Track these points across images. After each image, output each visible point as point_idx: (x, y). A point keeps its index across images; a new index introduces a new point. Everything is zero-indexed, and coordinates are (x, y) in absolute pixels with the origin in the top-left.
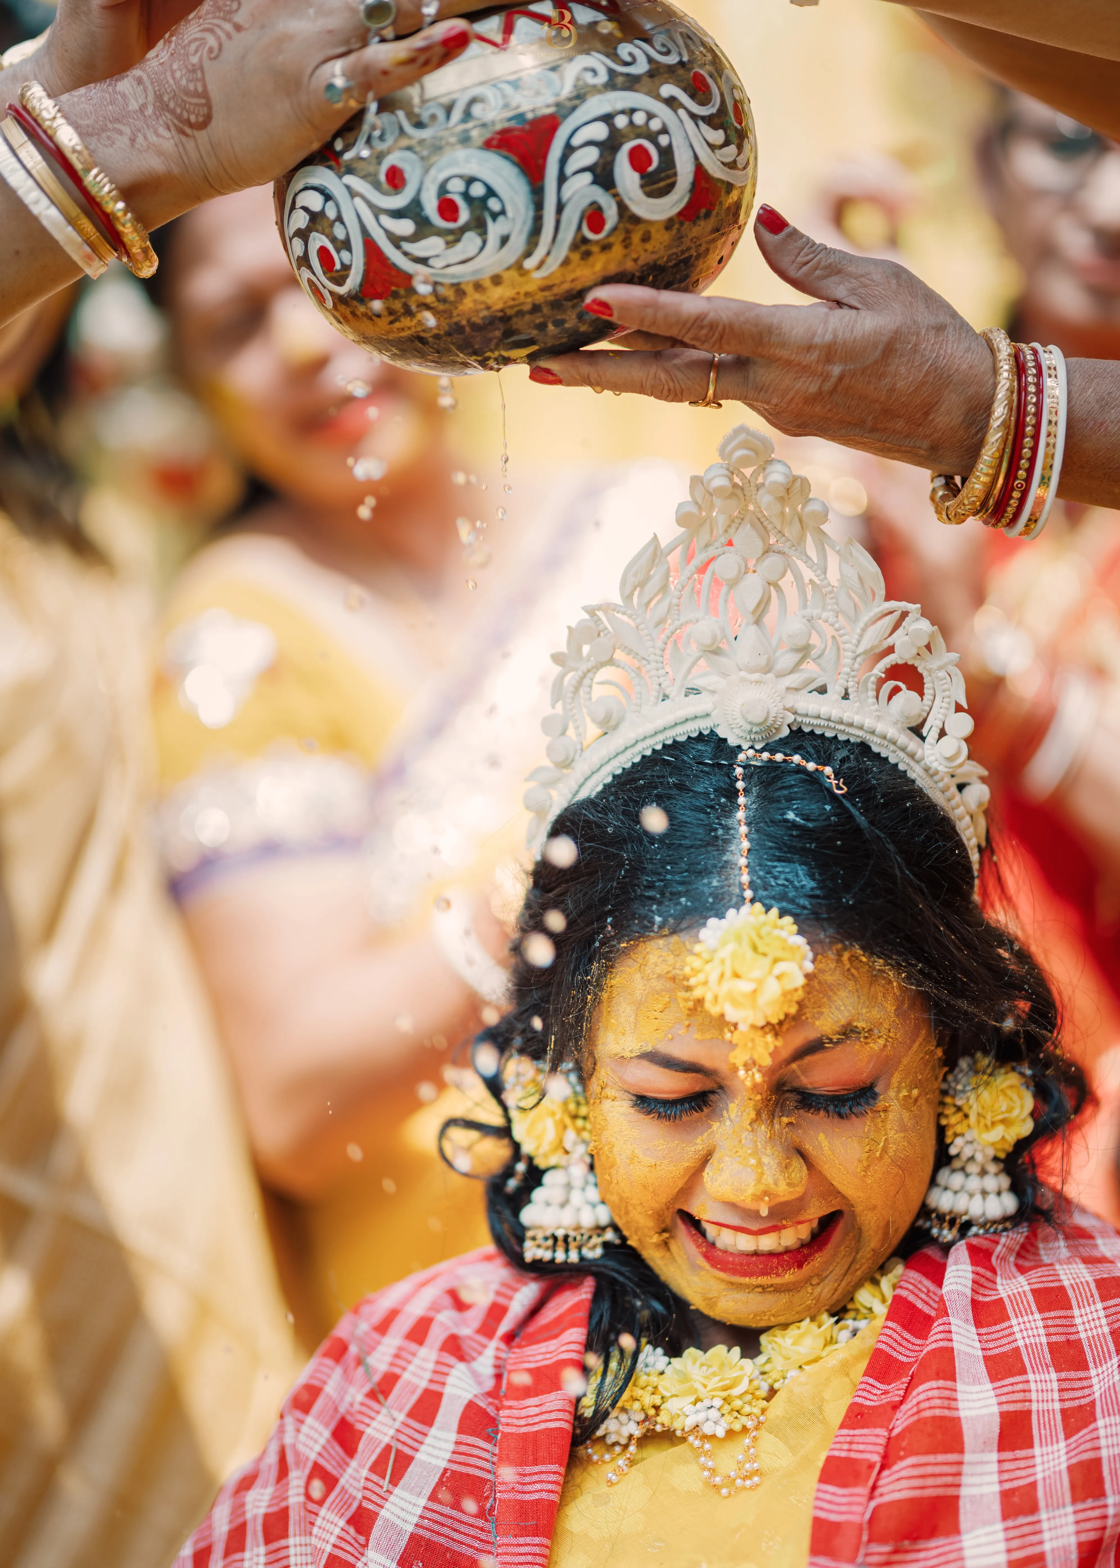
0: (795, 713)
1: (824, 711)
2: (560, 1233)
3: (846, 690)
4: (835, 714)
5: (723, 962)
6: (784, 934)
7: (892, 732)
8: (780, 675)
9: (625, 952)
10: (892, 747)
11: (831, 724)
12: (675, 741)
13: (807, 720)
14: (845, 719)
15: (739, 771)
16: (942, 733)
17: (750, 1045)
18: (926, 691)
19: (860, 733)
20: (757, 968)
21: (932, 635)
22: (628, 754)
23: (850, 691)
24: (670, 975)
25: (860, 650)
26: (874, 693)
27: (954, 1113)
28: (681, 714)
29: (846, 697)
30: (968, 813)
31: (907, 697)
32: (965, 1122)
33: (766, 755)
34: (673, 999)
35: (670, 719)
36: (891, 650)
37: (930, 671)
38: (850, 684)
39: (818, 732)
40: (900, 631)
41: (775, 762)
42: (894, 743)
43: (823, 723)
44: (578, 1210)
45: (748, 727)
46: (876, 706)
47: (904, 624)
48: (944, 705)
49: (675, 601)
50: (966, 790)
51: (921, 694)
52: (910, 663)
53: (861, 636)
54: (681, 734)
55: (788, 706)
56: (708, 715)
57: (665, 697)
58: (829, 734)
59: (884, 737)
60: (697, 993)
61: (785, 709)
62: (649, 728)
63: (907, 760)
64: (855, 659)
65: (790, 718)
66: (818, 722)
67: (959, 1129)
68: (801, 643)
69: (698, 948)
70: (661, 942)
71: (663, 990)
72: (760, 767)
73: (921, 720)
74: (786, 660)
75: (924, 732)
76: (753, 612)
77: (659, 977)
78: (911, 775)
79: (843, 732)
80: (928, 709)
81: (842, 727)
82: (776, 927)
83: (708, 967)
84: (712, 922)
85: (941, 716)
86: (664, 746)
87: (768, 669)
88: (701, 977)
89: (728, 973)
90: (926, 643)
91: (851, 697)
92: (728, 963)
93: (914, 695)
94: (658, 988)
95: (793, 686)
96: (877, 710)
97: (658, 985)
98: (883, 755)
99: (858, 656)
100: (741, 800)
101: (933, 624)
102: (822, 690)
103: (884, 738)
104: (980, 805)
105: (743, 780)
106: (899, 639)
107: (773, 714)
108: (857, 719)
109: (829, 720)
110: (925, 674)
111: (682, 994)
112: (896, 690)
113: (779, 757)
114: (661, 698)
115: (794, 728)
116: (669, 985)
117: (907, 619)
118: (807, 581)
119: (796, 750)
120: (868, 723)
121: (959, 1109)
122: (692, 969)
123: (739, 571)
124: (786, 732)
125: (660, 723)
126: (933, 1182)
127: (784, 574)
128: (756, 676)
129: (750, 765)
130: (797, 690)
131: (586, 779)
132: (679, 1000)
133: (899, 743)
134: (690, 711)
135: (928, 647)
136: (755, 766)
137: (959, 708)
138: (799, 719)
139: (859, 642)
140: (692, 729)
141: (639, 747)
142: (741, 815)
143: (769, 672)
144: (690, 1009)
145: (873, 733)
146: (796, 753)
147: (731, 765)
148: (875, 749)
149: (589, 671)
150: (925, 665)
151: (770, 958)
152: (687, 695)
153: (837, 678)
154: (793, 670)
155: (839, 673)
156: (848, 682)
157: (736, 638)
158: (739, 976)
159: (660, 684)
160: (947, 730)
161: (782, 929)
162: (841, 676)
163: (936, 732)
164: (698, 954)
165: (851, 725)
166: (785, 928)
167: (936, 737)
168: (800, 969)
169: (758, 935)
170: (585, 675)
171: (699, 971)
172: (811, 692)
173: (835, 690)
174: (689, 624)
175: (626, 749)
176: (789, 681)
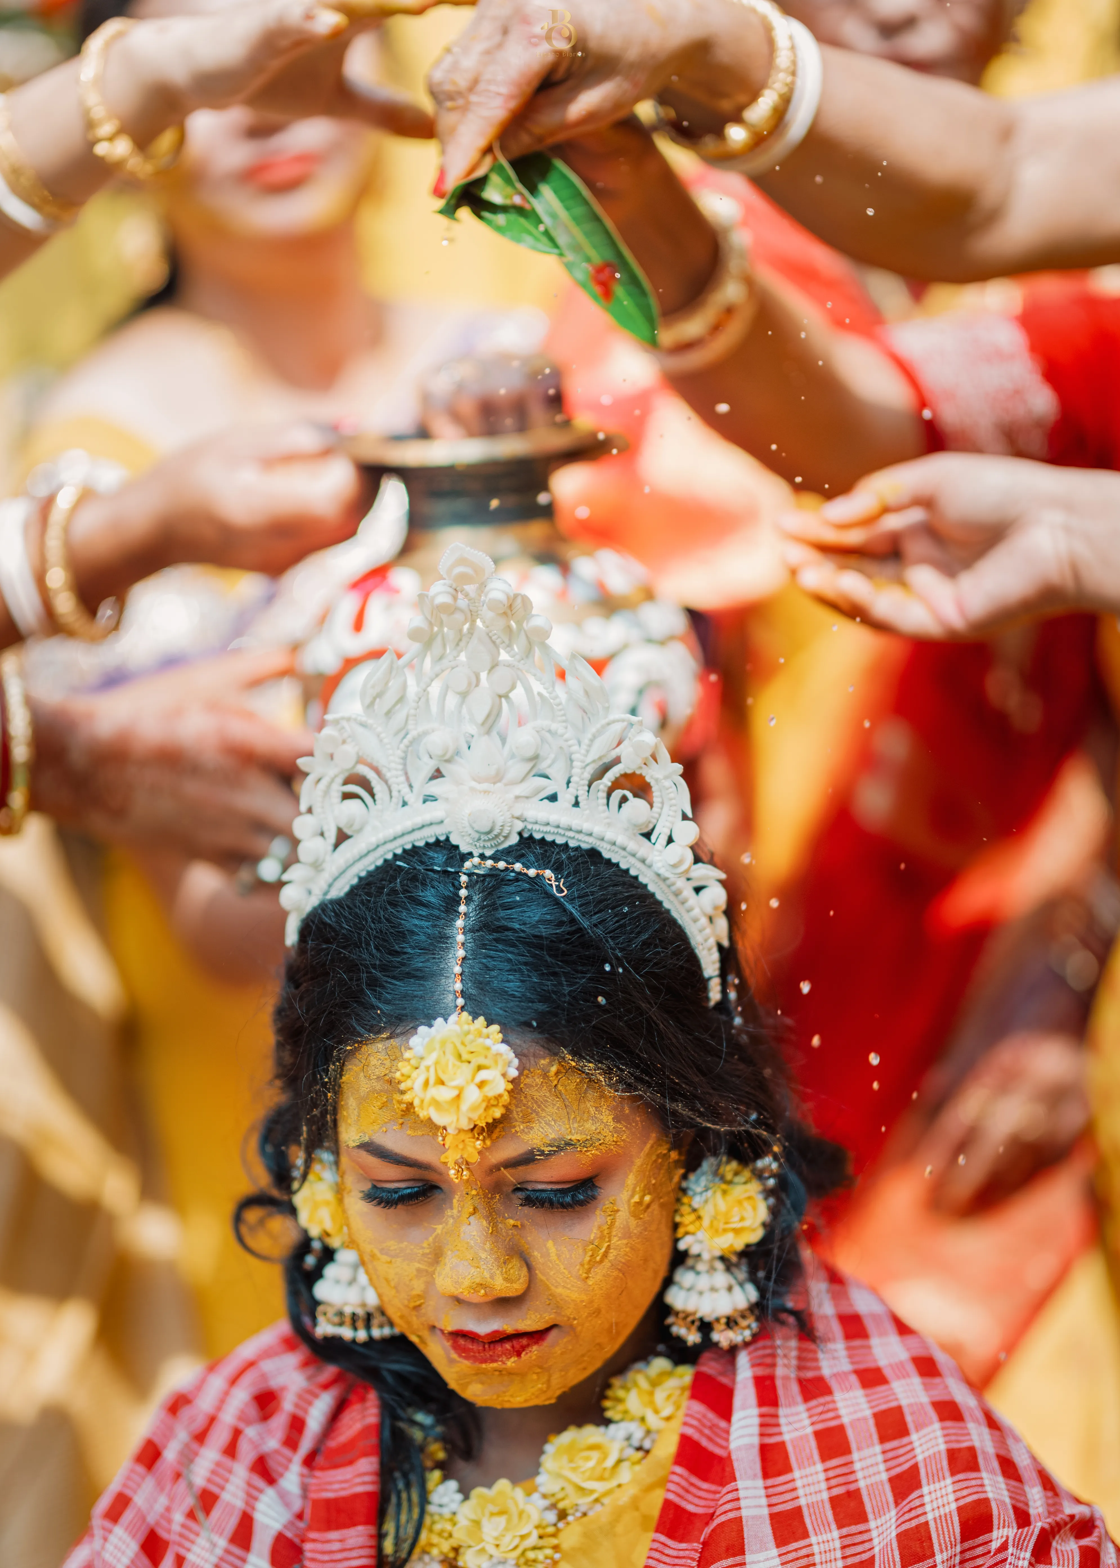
0: (525, 820)
1: (554, 818)
2: (348, 1310)
3: (577, 797)
4: (564, 821)
6: (488, 1042)
7: (621, 839)
8: (513, 783)
9: (352, 1053)
10: (623, 853)
11: (560, 831)
12: (414, 847)
13: (536, 827)
14: (574, 827)
15: (464, 878)
16: (670, 840)
17: (461, 1146)
18: (655, 799)
19: (590, 840)
20: (459, 1075)
21: (656, 746)
22: (370, 858)
23: (579, 799)
24: (387, 1078)
25: (589, 759)
26: (605, 801)
27: (689, 1214)
28: (419, 820)
29: (577, 804)
30: (705, 914)
31: (636, 805)
32: (697, 1223)
33: (489, 863)
34: (390, 1100)
35: (409, 824)
36: (617, 761)
37: (657, 780)
38: (580, 793)
39: (549, 838)
40: (626, 741)
41: (498, 869)
42: (624, 849)
43: (552, 830)
44: (363, 1289)
45: (477, 836)
46: (607, 814)
47: (629, 734)
48: (671, 813)
49: (412, 712)
50: (703, 893)
51: (650, 802)
52: (638, 772)
53: (590, 746)
54: (420, 839)
55: (517, 814)
56: (442, 822)
57: (405, 804)
58: (560, 841)
60: (407, 1097)
61: (513, 817)
62: (390, 832)
63: (639, 865)
64: (585, 768)
65: (519, 826)
66: (548, 829)
67: (691, 1228)
68: (530, 753)
69: (407, 1055)
70: (380, 1046)
71: (381, 1091)
72: (483, 876)
73: (651, 827)
74: (517, 769)
75: (654, 837)
76: (483, 724)
77: (378, 1078)
78: (642, 879)
79: (573, 838)
80: (656, 816)
81: (571, 834)
82: (480, 1035)
83: (415, 1074)
84: (422, 1029)
85: (668, 824)
86: (405, 851)
87: (497, 778)
89: (432, 1080)
91: (581, 805)
92: (432, 1070)
93: (643, 803)
94: (377, 1088)
95: (523, 794)
96: (607, 818)
97: (378, 1086)
98: (614, 861)
99: (588, 765)
100: (462, 908)
102: (553, 798)
103: (614, 844)
104: (716, 908)
105: (466, 888)
106: (625, 750)
107: (499, 824)
108: (586, 826)
109: (558, 827)
110: (652, 783)
111: (397, 1097)
112: (624, 799)
113: (502, 865)
114: (401, 803)
115: (526, 835)
116: (387, 1086)
117: (632, 730)
118: (536, 693)
119: (518, 859)
120: (597, 830)
121: (694, 1210)
122: (403, 1075)
123: (470, 684)
124: (514, 840)
125: (399, 829)
126: (668, 1282)
127: (513, 687)
128: (485, 786)
129: (474, 874)
130: (527, 798)
131: (335, 879)
132: (394, 1102)
133: (628, 849)
134: (427, 817)
135: (654, 757)
136: (477, 875)
138: (530, 827)
139: (588, 751)
140: (429, 835)
141: (382, 851)
142: (460, 923)
143: (500, 781)
144: (402, 1111)
145: (602, 840)
146: (518, 861)
147: (457, 873)
148: (606, 855)
149: (336, 776)
150: (652, 774)
151: (473, 1065)
152: (424, 802)
153: (568, 787)
154: (523, 779)
155: (569, 782)
156: (577, 790)
157: (469, 748)
158: (442, 1083)
159: (399, 791)
160: (674, 837)
161: (488, 1038)
162: (570, 785)
163: (663, 840)
164: (408, 1060)
165: (580, 832)
166: (491, 1037)
167: (665, 843)
168: (504, 1075)
169: (463, 1044)
170: (332, 780)
171: (409, 1077)
172: (542, 800)
173: (566, 798)
174: (425, 733)
175: (369, 852)
176: (519, 790)
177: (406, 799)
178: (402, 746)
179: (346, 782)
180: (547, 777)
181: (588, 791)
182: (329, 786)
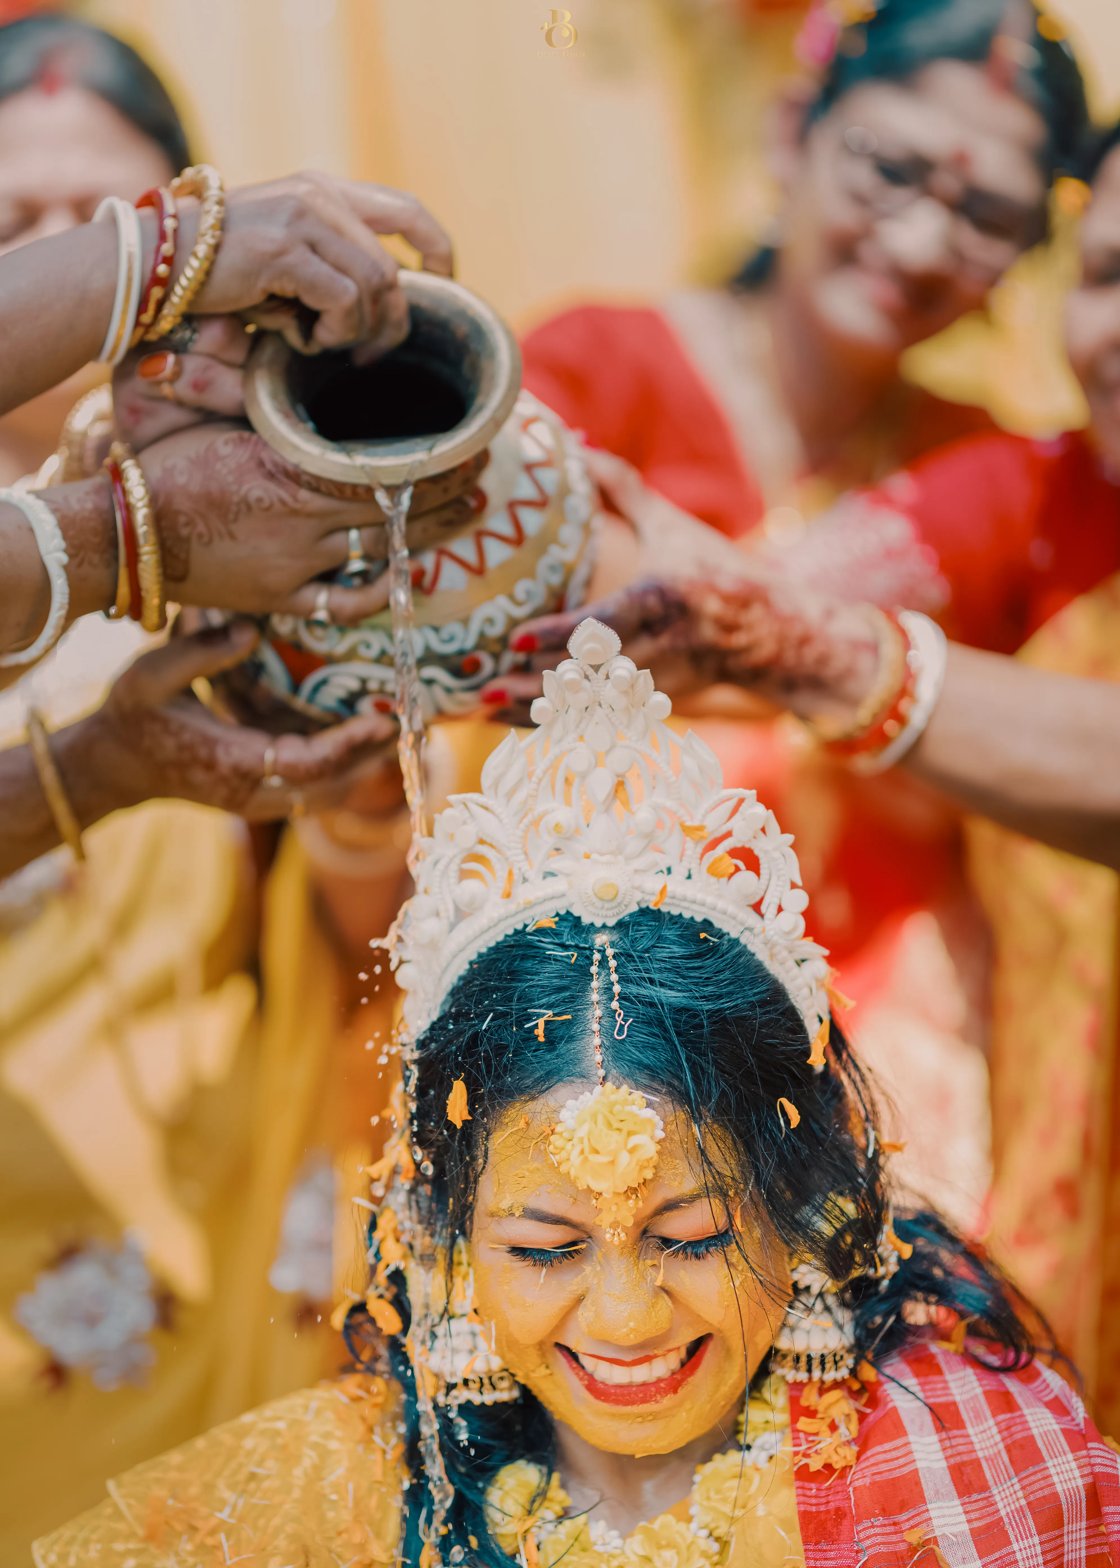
0: (643, 892)
1: (669, 889)
3: (689, 871)
4: (680, 892)
5: (581, 1140)
6: (635, 1109)
7: (731, 909)
8: (631, 857)
10: (732, 921)
11: (676, 901)
14: (687, 899)
16: (780, 909)
17: (616, 1209)
18: (762, 871)
19: (704, 910)
20: (612, 1143)
21: (767, 819)
22: (491, 933)
23: (692, 872)
28: (539, 895)
29: (689, 877)
31: (746, 876)
35: (530, 899)
36: (729, 834)
37: (765, 853)
38: (692, 865)
39: (664, 909)
40: (737, 816)
42: (734, 919)
45: (601, 906)
46: (718, 886)
47: (741, 809)
48: (780, 883)
49: (532, 793)
50: (805, 966)
51: (758, 874)
52: (747, 846)
55: (636, 885)
56: (563, 895)
57: (525, 880)
58: (675, 912)
59: (725, 913)
61: (633, 888)
62: (511, 908)
63: (748, 934)
64: (697, 842)
65: (638, 896)
68: (647, 830)
69: (558, 1128)
73: (759, 898)
74: (634, 845)
75: (763, 908)
76: (603, 803)
79: (688, 908)
80: (764, 887)
81: (685, 904)
82: (626, 1102)
83: (569, 1145)
85: (777, 894)
87: (618, 852)
88: (563, 1154)
89: (587, 1150)
90: (761, 827)
91: (693, 877)
92: (586, 1141)
93: (751, 874)
95: (640, 867)
96: (718, 890)
99: (700, 839)
101: (768, 808)
102: (668, 871)
104: (818, 979)
106: (736, 824)
107: (622, 892)
108: (699, 897)
109: (674, 897)
110: (760, 856)
112: (737, 869)
114: (521, 880)
115: (643, 906)
117: (744, 805)
120: (710, 900)
122: (556, 1148)
123: (589, 764)
127: (631, 767)
128: (608, 858)
130: (644, 871)
134: (547, 892)
135: (763, 830)
137: (794, 886)
138: (647, 898)
140: (550, 909)
141: (502, 926)
143: (619, 855)
145: (714, 909)
149: (455, 856)
150: (760, 848)
151: (624, 1133)
152: (544, 878)
153: (681, 861)
154: (640, 854)
155: (682, 855)
156: (690, 863)
157: (588, 826)
158: (597, 1152)
159: (520, 869)
160: (783, 906)
161: (634, 1104)
162: (684, 858)
163: (774, 909)
164: (561, 1134)
165: (694, 902)
166: (636, 1103)
167: (775, 911)
168: (652, 1138)
169: (611, 1112)
170: (451, 860)
171: (563, 1149)
172: (657, 873)
173: (679, 872)
174: (545, 814)
175: (490, 928)
176: (637, 864)
177: (526, 876)
178: (522, 826)
179: (465, 860)
180: (662, 852)
181: (700, 864)
182: (447, 866)
